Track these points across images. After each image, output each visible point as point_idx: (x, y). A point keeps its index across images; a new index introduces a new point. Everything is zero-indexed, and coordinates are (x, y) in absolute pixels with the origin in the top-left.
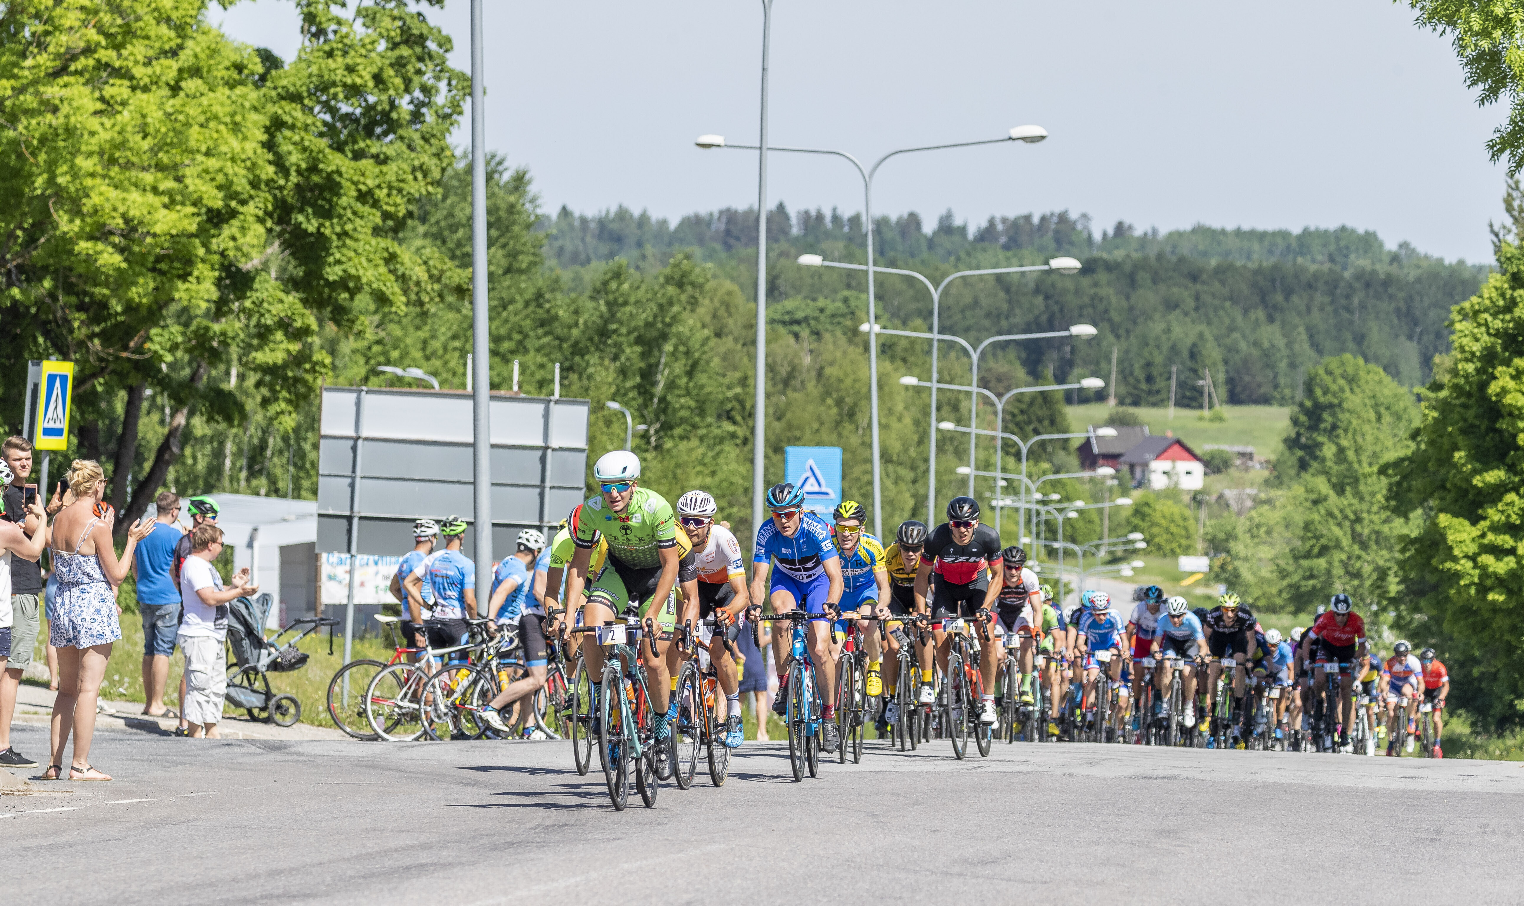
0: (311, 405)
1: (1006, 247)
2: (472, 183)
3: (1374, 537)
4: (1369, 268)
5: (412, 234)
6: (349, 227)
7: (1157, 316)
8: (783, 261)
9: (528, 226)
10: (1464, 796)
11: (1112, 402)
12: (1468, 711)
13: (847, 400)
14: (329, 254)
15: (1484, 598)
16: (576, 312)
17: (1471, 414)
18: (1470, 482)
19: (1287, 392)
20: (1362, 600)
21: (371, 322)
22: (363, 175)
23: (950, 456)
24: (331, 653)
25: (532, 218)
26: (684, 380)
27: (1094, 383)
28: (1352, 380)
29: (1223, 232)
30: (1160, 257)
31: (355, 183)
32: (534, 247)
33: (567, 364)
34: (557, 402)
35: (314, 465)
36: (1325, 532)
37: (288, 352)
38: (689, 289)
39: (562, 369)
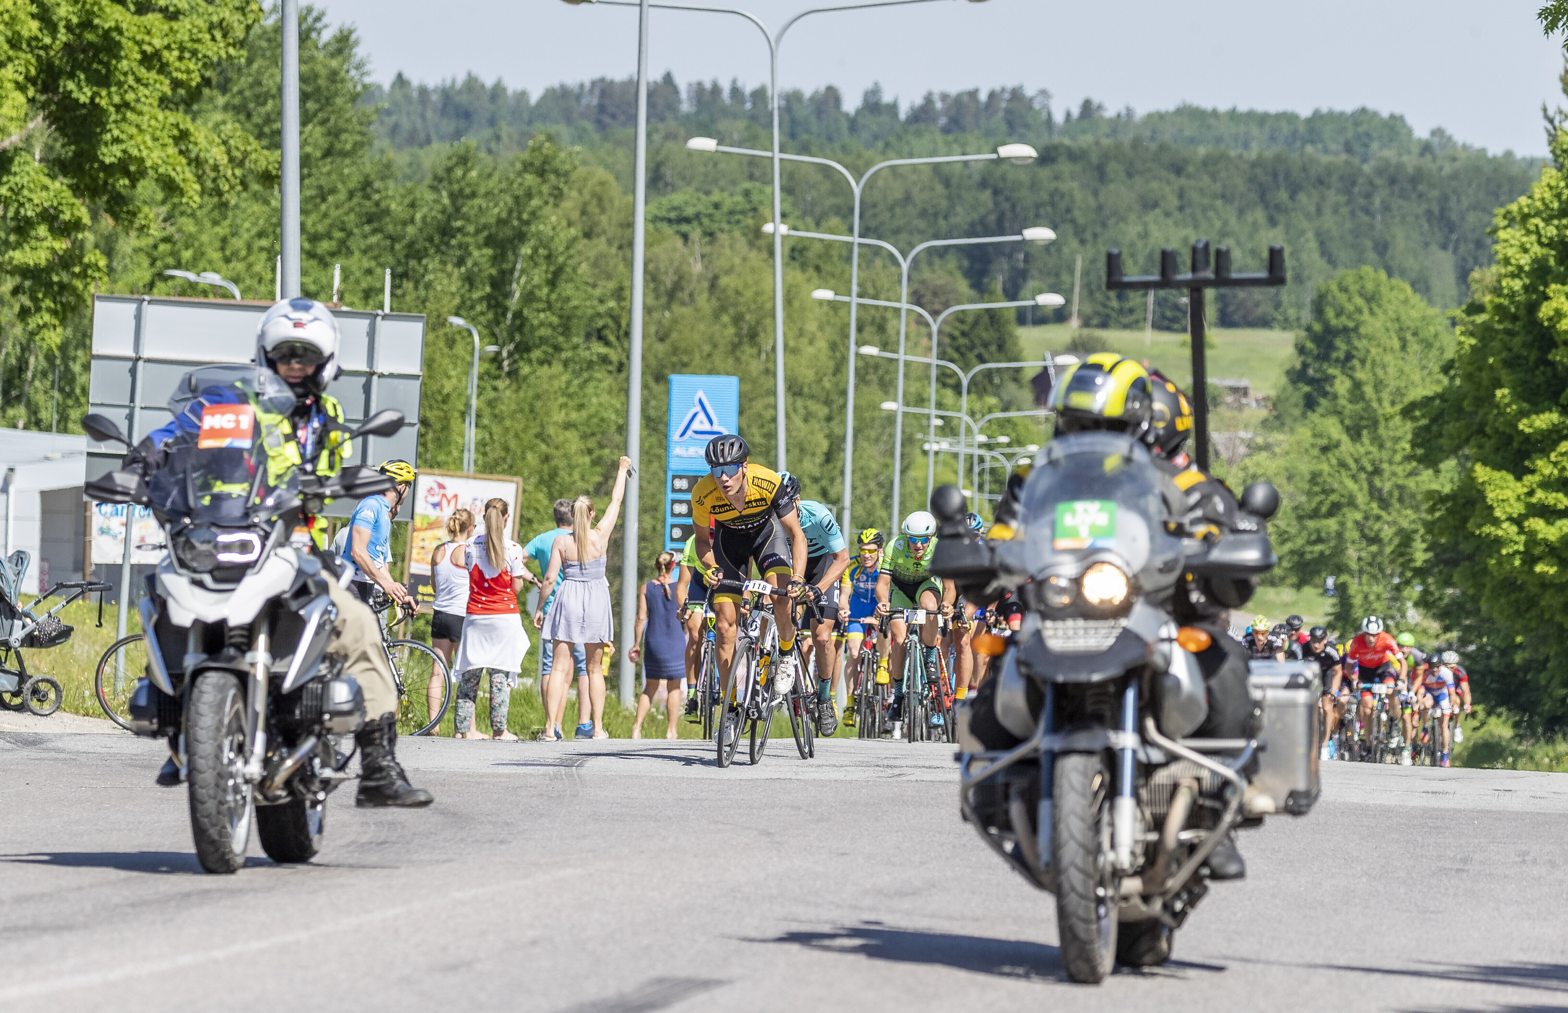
0: (82, 316)
1: (946, 130)
2: (281, 45)
3: (1396, 494)
4: (1394, 160)
5: (210, 106)
6: (130, 97)
7: (1133, 217)
8: (670, 145)
9: (354, 98)
10: (1499, 816)
11: (1075, 322)
12: (1510, 710)
13: (748, 317)
14: (105, 131)
15: (1531, 571)
16: (413, 205)
17: (1517, 341)
18: (1516, 427)
19: (1292, 312)
20: (1381, 570)
21: (158, 215)
22: (149, 33)
23: (875, 388)
24: (100, 625)
25: (359, 88)
26: (545, 290)
27: (1051, 300)
28: (1371, 299)
29: (1215, 113)
30: (1136, 143)
31: (139, 43)
32: (361, 124)
33: (400, 270)
34: (385, 317)
35: (85, 391)
36: (1336, 486)
37: (53, 251)
38: (552, 177)
39: (393, 276)
